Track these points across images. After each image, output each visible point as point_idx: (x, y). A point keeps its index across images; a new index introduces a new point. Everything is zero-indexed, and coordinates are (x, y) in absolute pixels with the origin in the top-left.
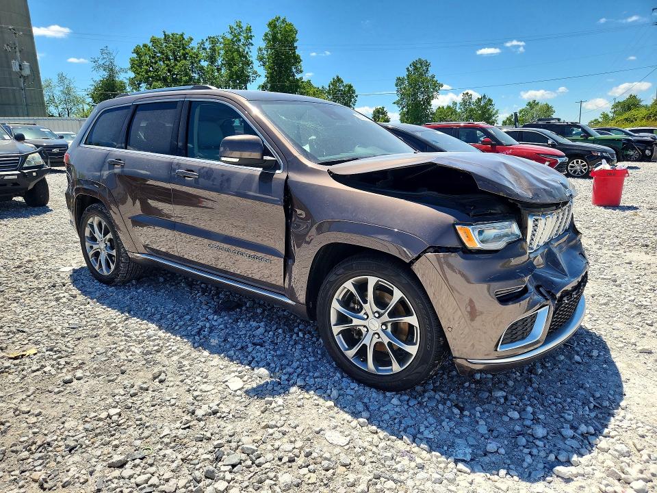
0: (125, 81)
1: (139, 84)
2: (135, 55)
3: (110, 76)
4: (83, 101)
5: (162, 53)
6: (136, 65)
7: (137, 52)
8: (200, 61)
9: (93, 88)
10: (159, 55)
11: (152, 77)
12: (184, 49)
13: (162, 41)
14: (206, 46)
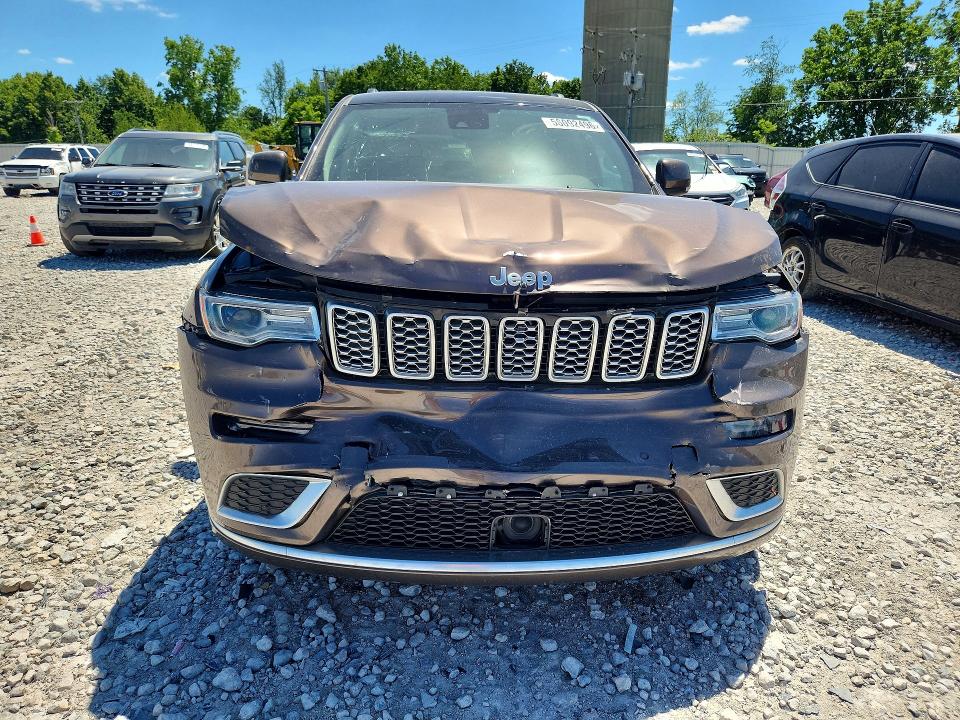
0: (787, 85)
1: (808, 88)
2: (814, 45)
3: (767, 79)
4: (720, 120)
5: (859, 35)
6: (810, 60)
7: (819, 39)
8: (925, 39)
9: (737, 99)
10: (854, 38)
11: (832, 75)
12: (901, 21)
13: (865, 16)
14: (946, 12)
